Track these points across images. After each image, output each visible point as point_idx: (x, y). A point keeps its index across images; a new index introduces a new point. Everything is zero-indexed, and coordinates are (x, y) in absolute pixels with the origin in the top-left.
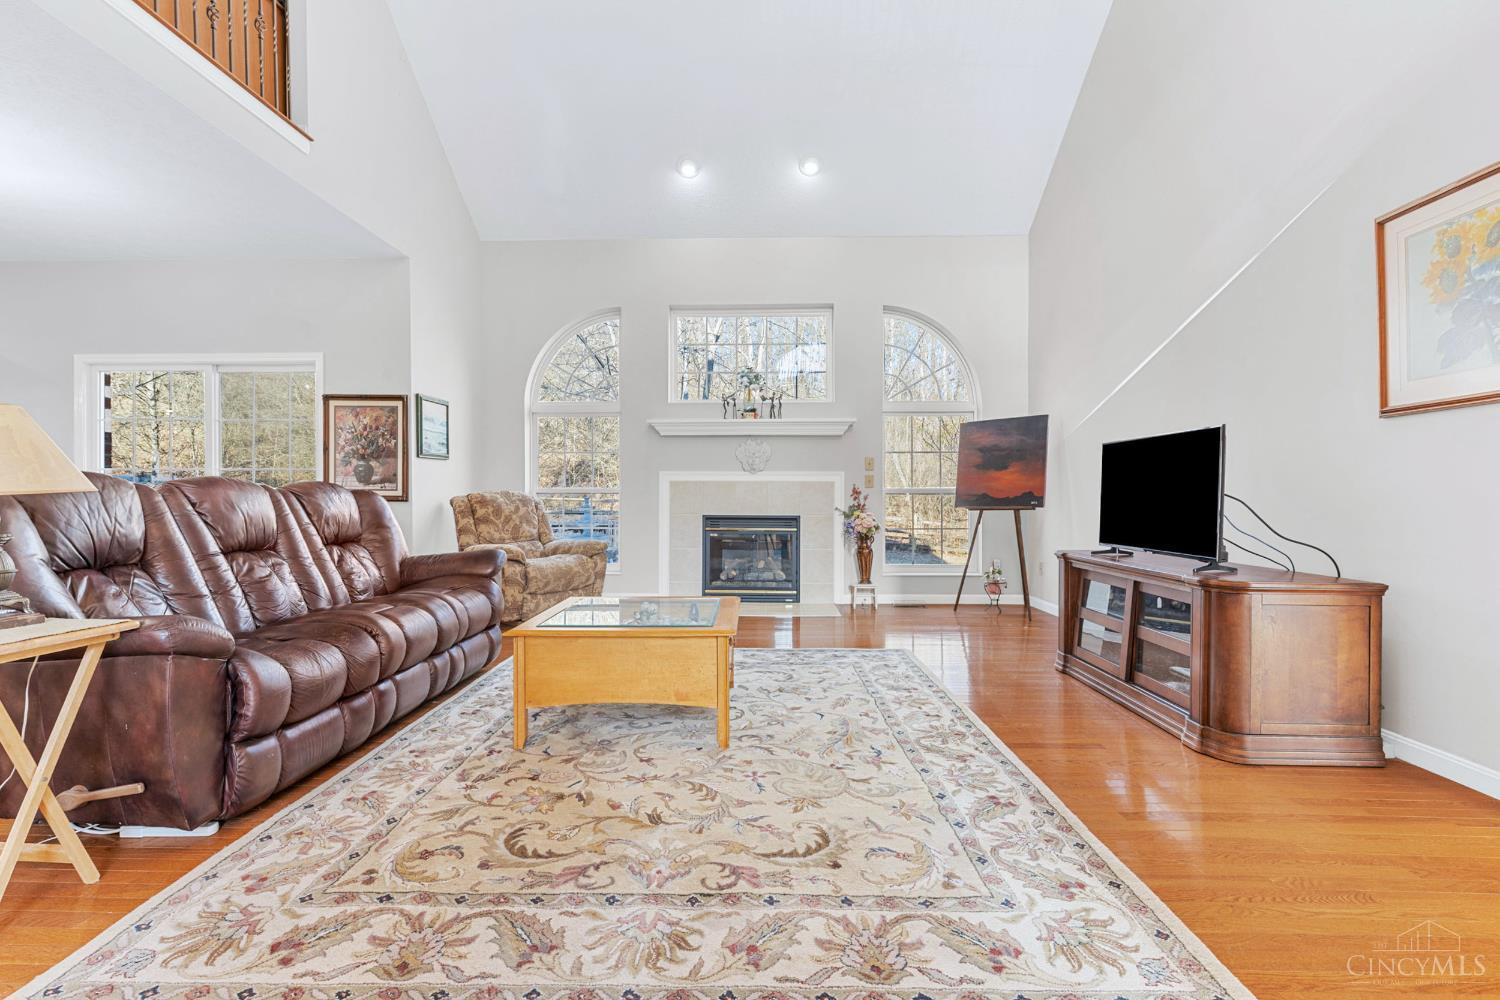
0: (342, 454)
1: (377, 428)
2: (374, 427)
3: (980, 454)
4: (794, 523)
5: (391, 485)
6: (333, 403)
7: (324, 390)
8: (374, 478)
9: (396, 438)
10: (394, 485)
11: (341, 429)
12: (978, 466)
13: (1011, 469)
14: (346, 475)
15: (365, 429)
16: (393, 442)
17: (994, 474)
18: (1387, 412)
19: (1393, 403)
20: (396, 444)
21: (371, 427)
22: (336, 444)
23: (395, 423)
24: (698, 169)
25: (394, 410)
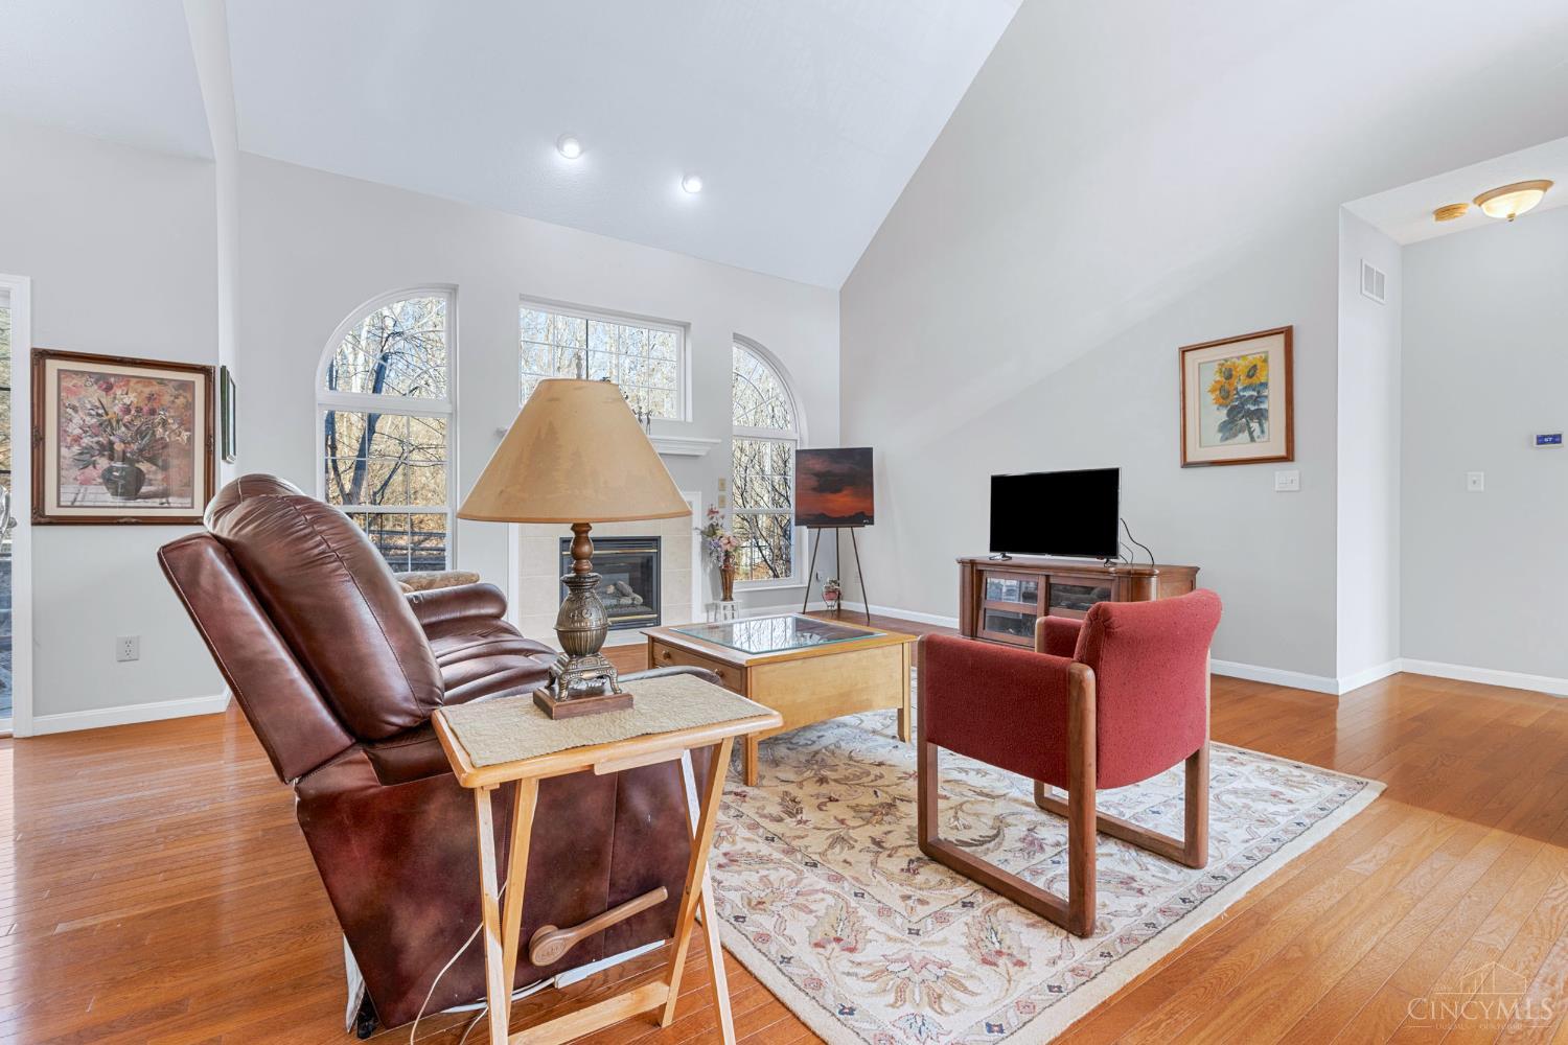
0: (76, 449)
1: (153, 412)
2: (145, 409)
3: (815, 478)
4: (654, 543)
5: (181, 500)
6: (52, 366)
7: (32, 341)
8: (144, 489)
9: (191, 429)
10: (189, 500)
11: (75, 409)
12: (814, 489)
13: (845, 492)
14: (86, 482)
15: (127, 410)
16: (185, 435)
17: (831, 496)
18: (1186, 465)
19: (1190, 459)
20: (191, 440)
21: (139, 410)
22: (61, 432)
23: (190, 406)
24: (581, 152)
25: (188, 387)
